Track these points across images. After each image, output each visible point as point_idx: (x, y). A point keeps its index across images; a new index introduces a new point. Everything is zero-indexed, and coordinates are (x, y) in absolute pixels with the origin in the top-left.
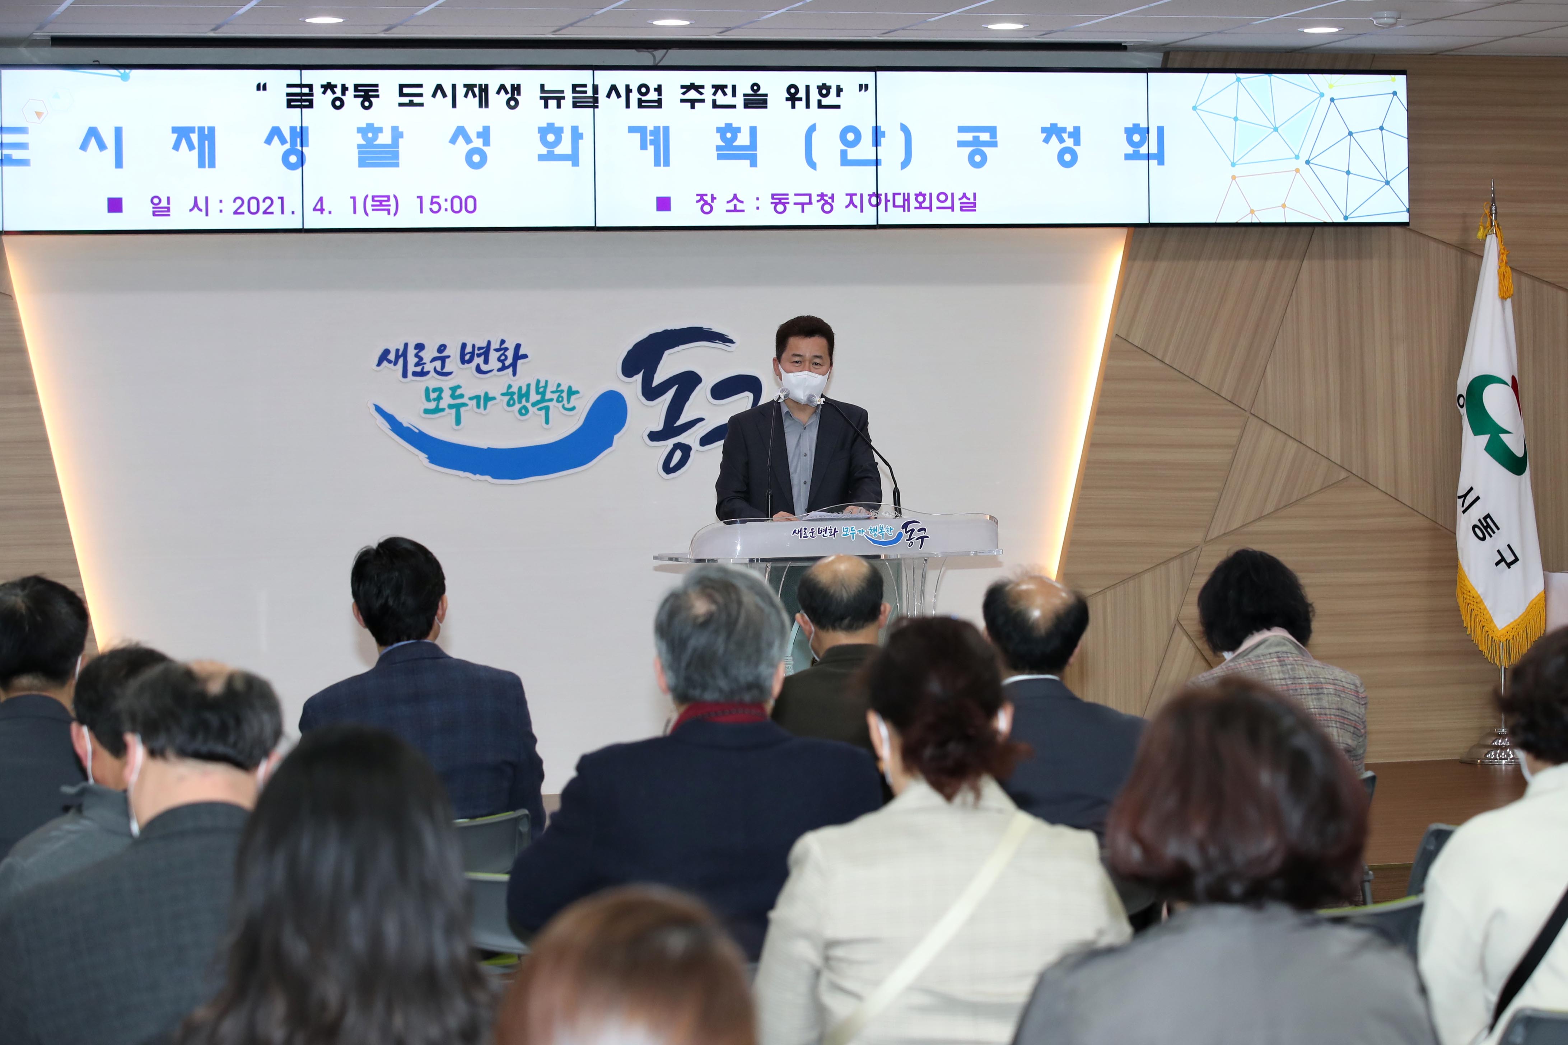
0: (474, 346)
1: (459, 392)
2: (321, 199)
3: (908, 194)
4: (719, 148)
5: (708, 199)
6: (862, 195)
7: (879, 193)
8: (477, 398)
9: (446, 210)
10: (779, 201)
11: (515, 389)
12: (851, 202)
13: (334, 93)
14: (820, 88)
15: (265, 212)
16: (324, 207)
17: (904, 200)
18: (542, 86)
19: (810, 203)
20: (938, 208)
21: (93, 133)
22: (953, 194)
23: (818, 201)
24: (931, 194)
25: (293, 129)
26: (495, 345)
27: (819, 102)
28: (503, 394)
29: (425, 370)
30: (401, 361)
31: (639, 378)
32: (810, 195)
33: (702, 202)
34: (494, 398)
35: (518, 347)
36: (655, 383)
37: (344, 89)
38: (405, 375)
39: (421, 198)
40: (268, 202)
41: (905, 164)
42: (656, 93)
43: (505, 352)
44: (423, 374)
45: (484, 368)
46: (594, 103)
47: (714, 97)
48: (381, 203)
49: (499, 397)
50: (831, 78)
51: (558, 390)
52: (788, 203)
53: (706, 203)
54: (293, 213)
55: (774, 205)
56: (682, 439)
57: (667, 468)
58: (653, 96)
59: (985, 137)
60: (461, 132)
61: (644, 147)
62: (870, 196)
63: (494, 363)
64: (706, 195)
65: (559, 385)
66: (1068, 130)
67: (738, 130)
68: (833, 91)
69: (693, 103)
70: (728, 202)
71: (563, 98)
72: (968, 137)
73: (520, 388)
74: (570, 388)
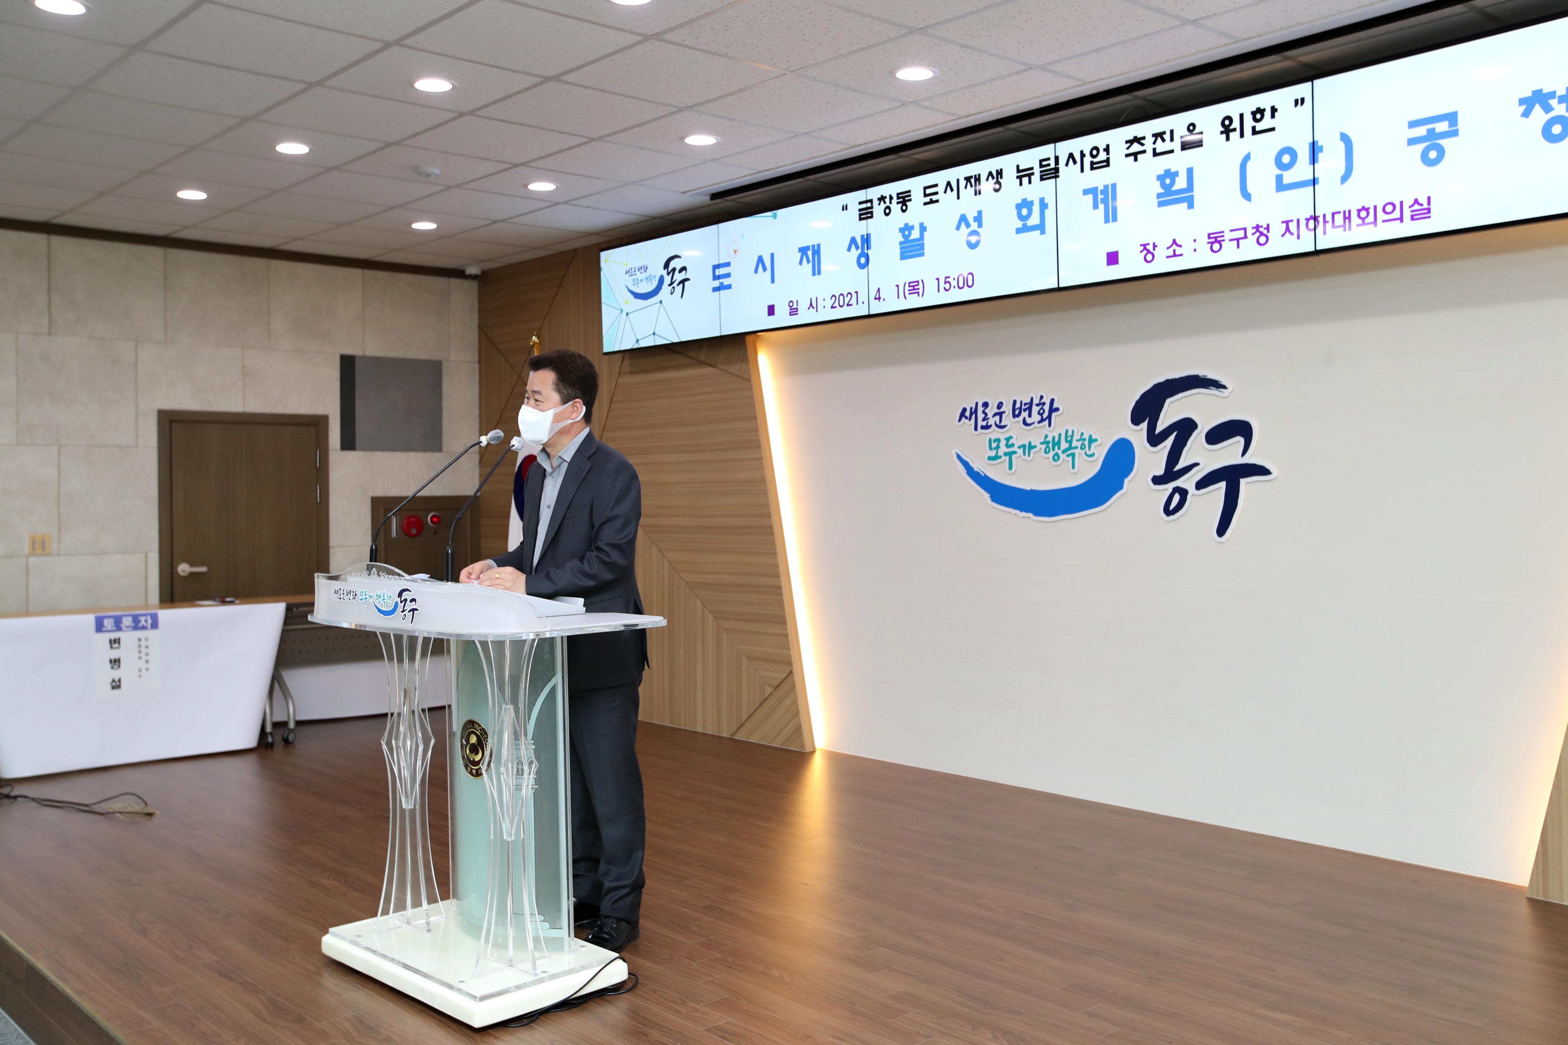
0: (1021, 402)
1: (1011, 442)
2: (879, 290)
3: (1350, 211)
4: (1159, 196)
5: (1150, 247)
6: (1298, 221)
7: (1317, 215)
8: (1024, 446)
9: (954, 287)
10: (1215, 239)
11: (1050, 439)
12: (1288, 229)
13: (885, 203)
14: (1254, 114)
15: (848, 305)
16: (881, 296)
17: (1345, 218)
18: (1018, 166)
19: (1246, 237)
20: (1384, 221)
21: (760, 259)
22: (1401, 203)
23: (1253, 234)
24: (1375, 207)
25: (862, 236)
26: (1036, 401)
27: (1254, 128)
28: (1041, 443)
29: (989, 424)
30: (974, 416)
31: (1144, 425)
32: (1245, 229)
33: (1145, 252)
34: (1035, 447)
35: (1052, 401)
36: (1158, 431)
37: (891, 198)
38: (976, 429)
39: (938, 279)
40: (849, 295)
41: (1345, 178)
42: (1105, 153)
43: (1043, 407)
44: (987, 427)
45: (1029, 421)
46: (1054, 173)
47: (1154, 146)
48: (914, 287)
49: (1039, 446)
50: (1264, 100)
51: (1082, 439)
52: (1224, 240)
53: (1149, 252)
54: (863, 303)
55: (1210, 245)
56: (1179, 483)
57: (1168, 512)
58: (1102, 156)
59: (1442, 127)
60: (963, 219)
61: (1095, 207)
62: (1308, 220)
63: (1036, 417)
64: (1148, 244)
65: (1082, 434)
66: (1558, 94)
67: (1176, 174)
68: (1268, 113)
69: (1135, 155)
70: (1168, 248)
71: (1033, 174)
72: (1421, 131)
73: (1054, 438)
74: (1090, 436)
